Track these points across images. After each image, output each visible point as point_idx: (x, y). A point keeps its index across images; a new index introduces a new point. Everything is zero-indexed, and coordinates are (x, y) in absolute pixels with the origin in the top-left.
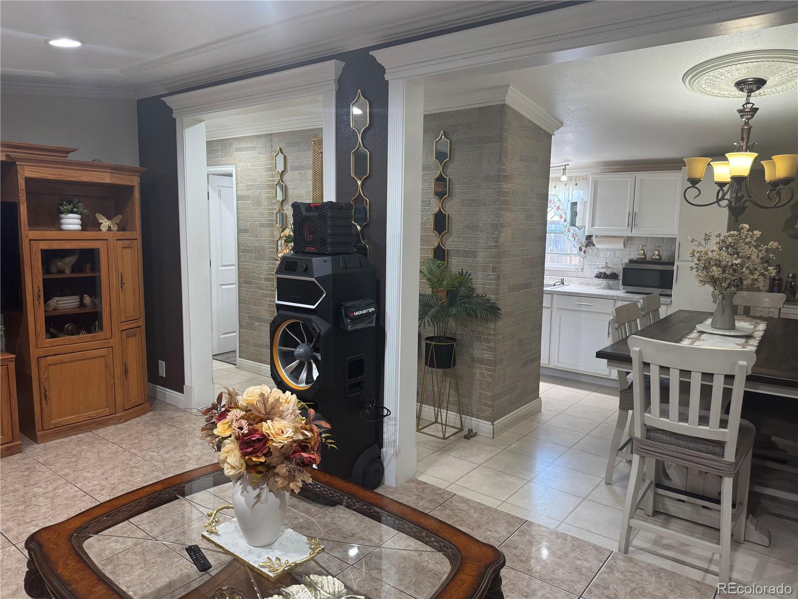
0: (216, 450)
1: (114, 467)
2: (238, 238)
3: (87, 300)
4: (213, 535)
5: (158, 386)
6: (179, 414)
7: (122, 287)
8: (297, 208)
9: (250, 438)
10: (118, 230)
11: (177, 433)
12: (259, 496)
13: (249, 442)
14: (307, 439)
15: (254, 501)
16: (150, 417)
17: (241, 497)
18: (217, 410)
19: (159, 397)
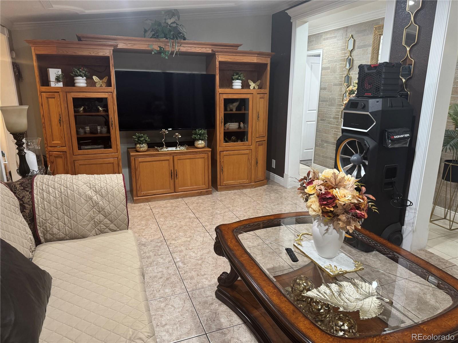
0: (304, 201)
1: (249, 208)
2: (320, 93)
3: (242, 125)
4: (299, 246)
5: (271, 173)
6: (280, 188)
7: (258, 119)
8: (362, 68)
9: (325, 196)
10: (258, 89)
11: (279, 197)
12: (327, 230)
13: (324, 198)
14: (360, 203)
15: (325, 232)
16: (266, 188)
17: (317, 228)
18: (306, 180)
19: (271, 178)
